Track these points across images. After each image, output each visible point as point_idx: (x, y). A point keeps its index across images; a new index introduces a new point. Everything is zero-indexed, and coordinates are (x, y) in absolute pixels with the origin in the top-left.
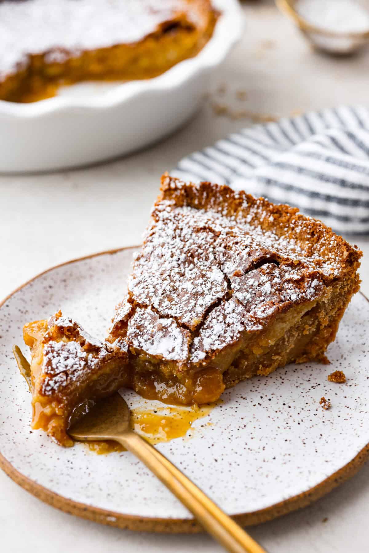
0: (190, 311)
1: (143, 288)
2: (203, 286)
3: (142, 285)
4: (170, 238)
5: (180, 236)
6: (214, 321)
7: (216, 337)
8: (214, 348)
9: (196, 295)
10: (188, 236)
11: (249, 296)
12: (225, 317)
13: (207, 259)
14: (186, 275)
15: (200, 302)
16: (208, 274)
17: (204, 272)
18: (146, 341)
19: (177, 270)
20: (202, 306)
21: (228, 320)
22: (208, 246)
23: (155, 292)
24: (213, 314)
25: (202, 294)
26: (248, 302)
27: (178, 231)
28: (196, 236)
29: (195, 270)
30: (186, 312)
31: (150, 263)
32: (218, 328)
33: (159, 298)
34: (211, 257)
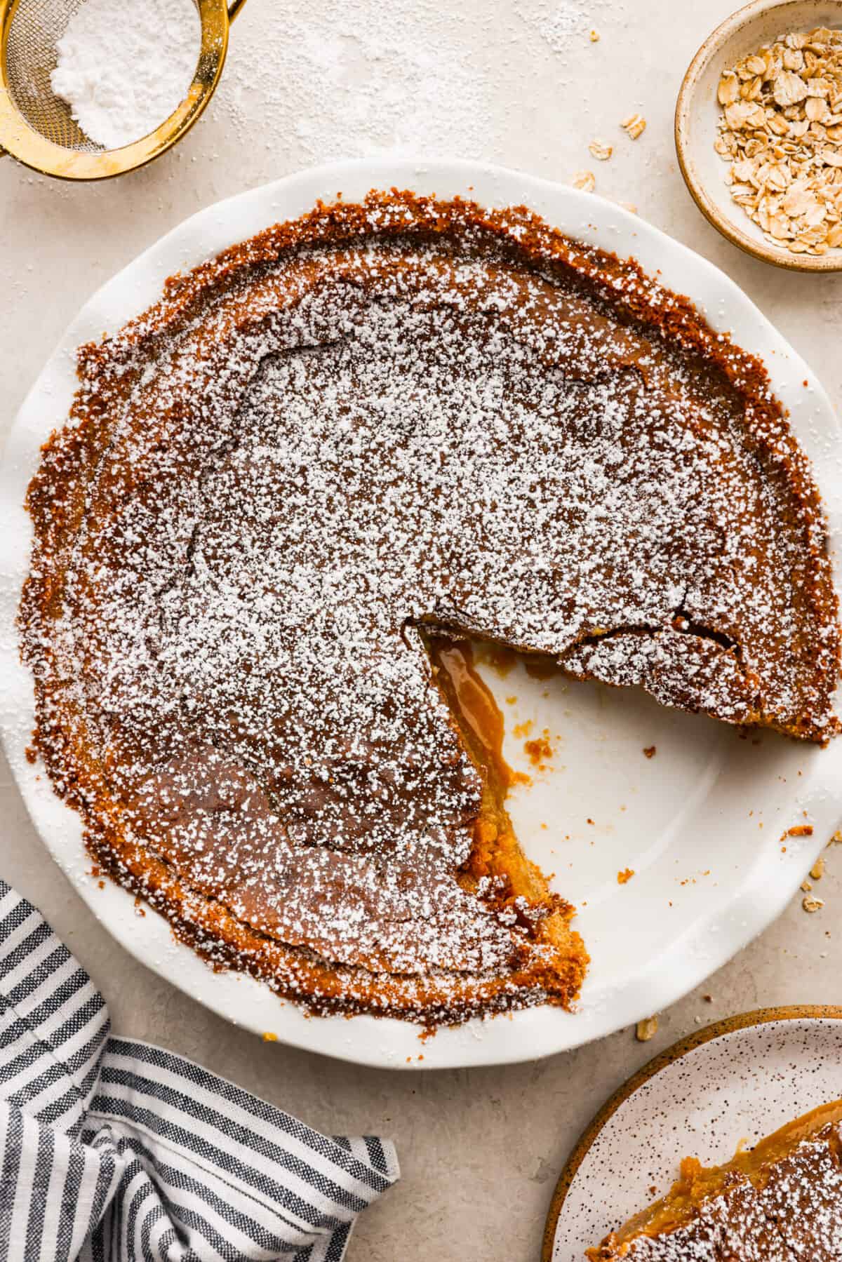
0: (607, 613)
1: (601, 531)
2: (650, 594)
3: (603, 526)
4: (678, 502)
5: (689, 510)
6: (621, 647)
7: (607, 665)
8: (596, 673)
9: (633, 599)
10: (696, 520)
11: (669, 662)
12: (635, 652)
13: (686, 566)
14: (652, 561)
15: (627, 611)
16: (670, 585)
17: (668, 579)
18: (547, 593)
19: (648, 545)
20: (623, 617)
21: (635, 658)
22: (701, 553)
23: (605, 550)
24: (627, 638)
25: (638, 604)
26: (664, 669)
27: (693, 503)
28: (703, 529)
29: (664, 565)
30: (604, 609)
31: (637, 504)
32: (618, 657)
33: (601, 561)
34: (692, 568)
